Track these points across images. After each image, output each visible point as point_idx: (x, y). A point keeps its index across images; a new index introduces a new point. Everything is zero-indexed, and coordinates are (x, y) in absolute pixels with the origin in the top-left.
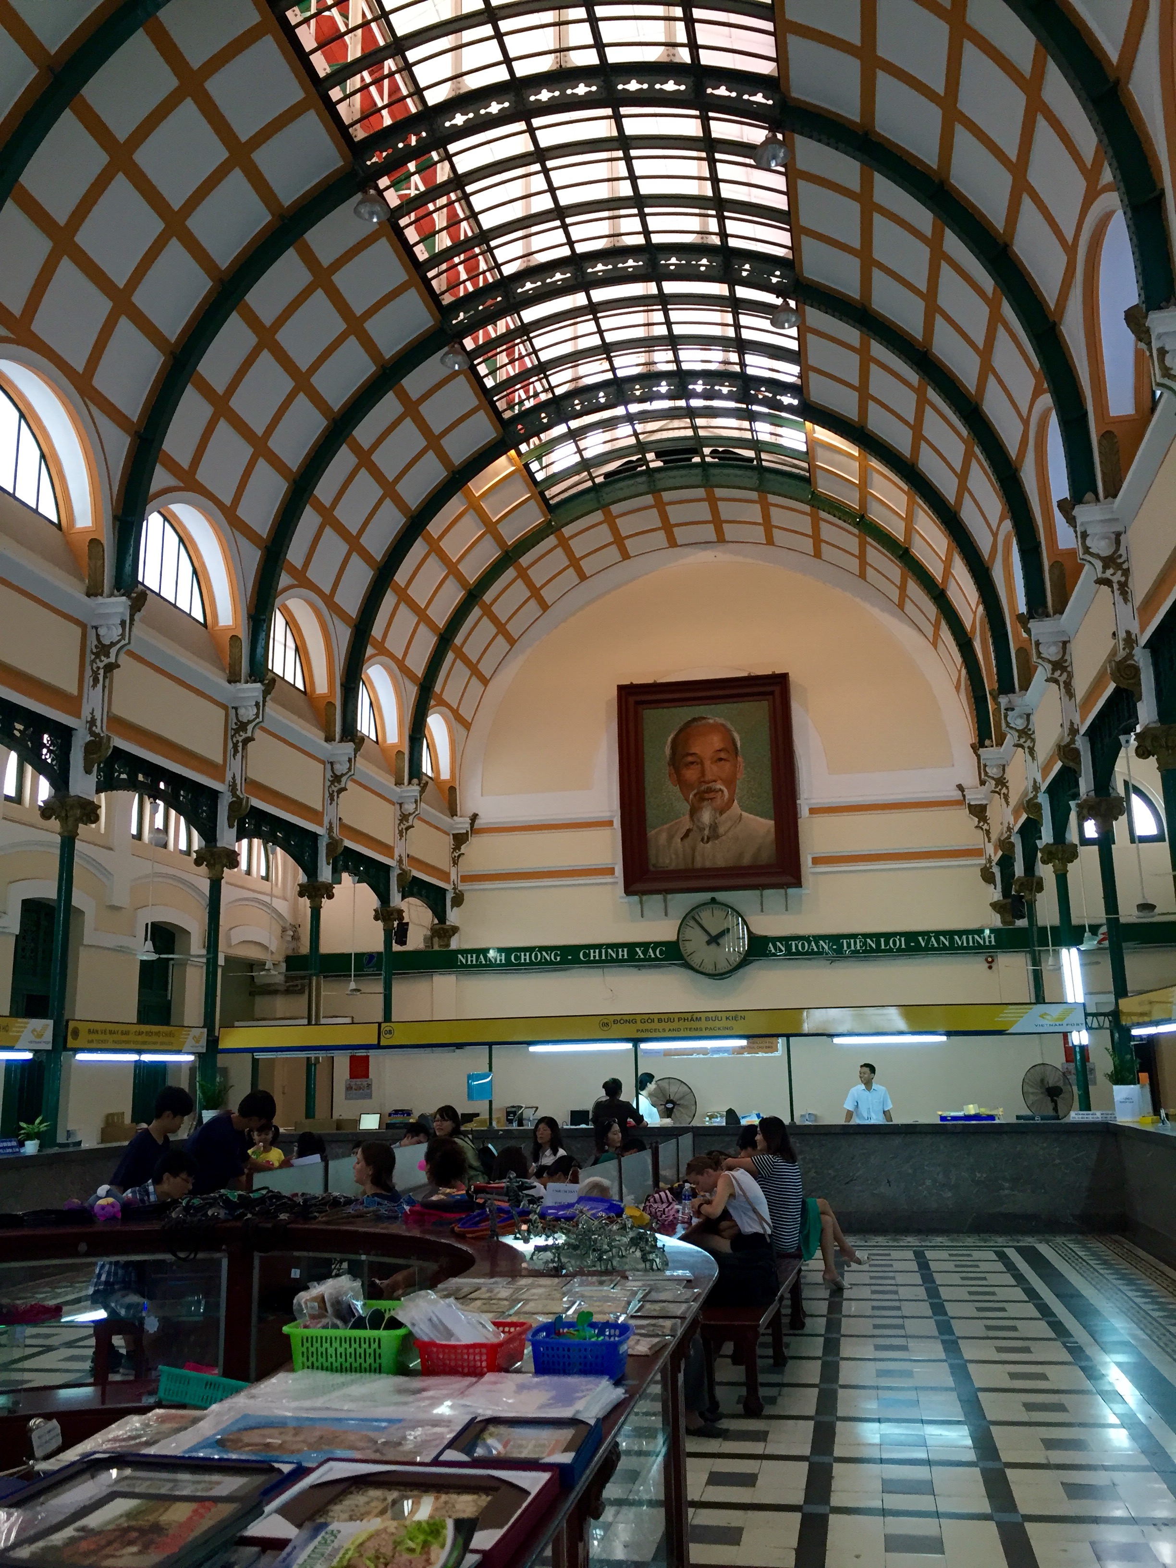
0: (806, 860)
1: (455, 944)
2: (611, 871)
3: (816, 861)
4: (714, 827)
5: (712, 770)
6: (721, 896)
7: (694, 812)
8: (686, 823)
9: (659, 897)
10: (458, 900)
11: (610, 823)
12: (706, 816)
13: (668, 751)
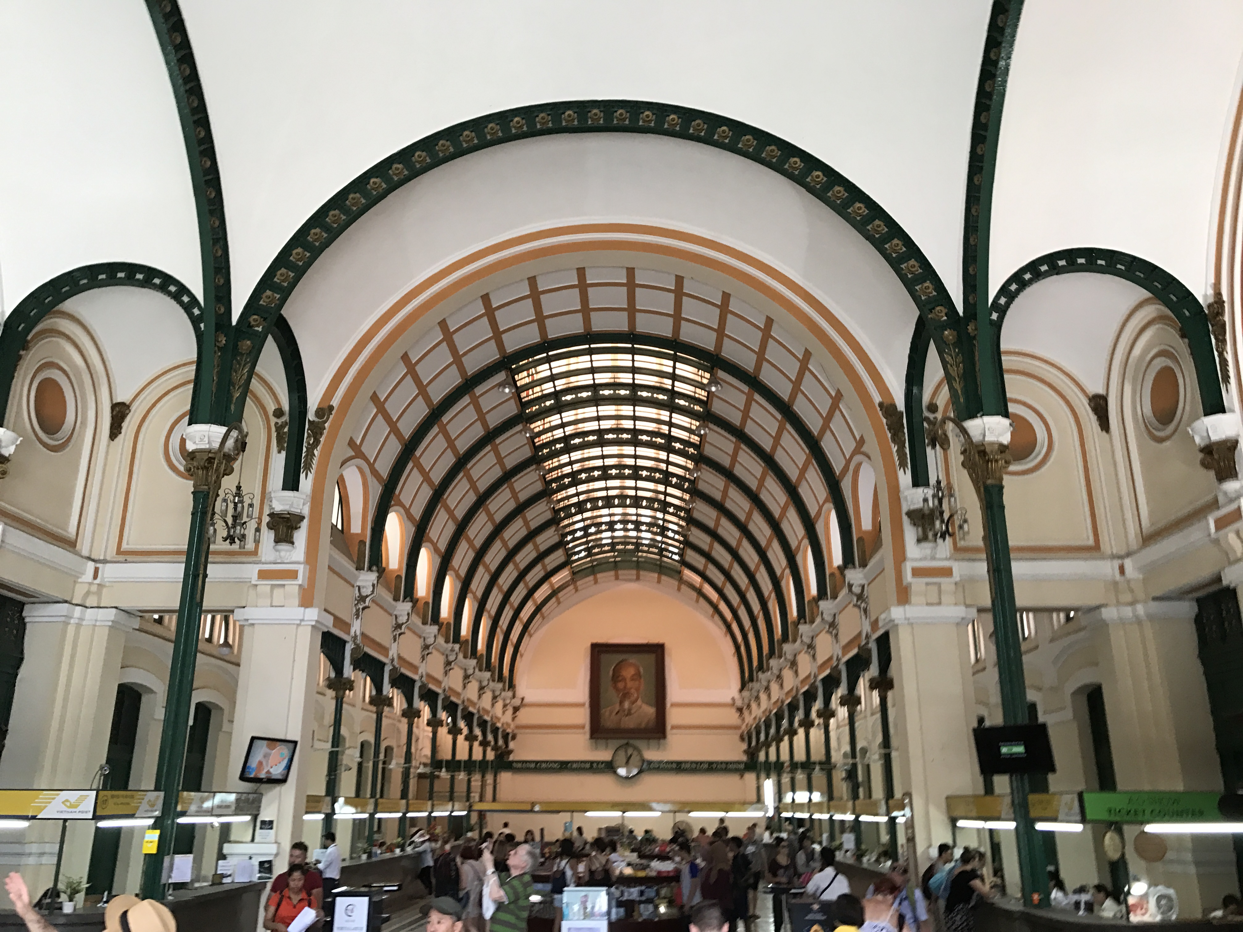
0: (668, 727)
1: (512, 758)
2: (583, 727)
3: (673, 727)
4: (630, 710)
5: (630, 684)
6: (631, 742)
7: (621, 703)
8: (617, 707)
9: (604, 741)
10: (514, 738)
11: (583, 705)
12: (626, 705)
13: (611, 673)
